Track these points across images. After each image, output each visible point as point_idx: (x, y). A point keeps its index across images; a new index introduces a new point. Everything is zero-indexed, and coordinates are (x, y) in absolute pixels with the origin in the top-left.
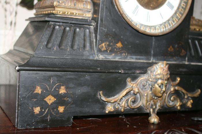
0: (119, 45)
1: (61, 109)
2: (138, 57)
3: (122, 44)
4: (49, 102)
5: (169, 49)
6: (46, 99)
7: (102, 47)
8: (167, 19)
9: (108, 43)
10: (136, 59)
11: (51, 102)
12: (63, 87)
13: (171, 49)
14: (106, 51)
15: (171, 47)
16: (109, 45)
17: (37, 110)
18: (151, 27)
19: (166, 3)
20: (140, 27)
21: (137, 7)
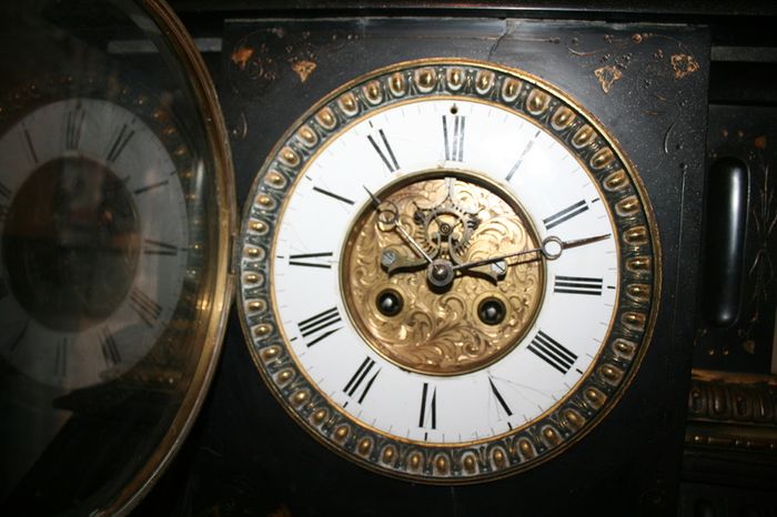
0: (283, 515)
3: (293, 512)
9: (233, 507)
18: (434, 450)
19: (528, 341)
20: (375, 455)
21: (368, 364)
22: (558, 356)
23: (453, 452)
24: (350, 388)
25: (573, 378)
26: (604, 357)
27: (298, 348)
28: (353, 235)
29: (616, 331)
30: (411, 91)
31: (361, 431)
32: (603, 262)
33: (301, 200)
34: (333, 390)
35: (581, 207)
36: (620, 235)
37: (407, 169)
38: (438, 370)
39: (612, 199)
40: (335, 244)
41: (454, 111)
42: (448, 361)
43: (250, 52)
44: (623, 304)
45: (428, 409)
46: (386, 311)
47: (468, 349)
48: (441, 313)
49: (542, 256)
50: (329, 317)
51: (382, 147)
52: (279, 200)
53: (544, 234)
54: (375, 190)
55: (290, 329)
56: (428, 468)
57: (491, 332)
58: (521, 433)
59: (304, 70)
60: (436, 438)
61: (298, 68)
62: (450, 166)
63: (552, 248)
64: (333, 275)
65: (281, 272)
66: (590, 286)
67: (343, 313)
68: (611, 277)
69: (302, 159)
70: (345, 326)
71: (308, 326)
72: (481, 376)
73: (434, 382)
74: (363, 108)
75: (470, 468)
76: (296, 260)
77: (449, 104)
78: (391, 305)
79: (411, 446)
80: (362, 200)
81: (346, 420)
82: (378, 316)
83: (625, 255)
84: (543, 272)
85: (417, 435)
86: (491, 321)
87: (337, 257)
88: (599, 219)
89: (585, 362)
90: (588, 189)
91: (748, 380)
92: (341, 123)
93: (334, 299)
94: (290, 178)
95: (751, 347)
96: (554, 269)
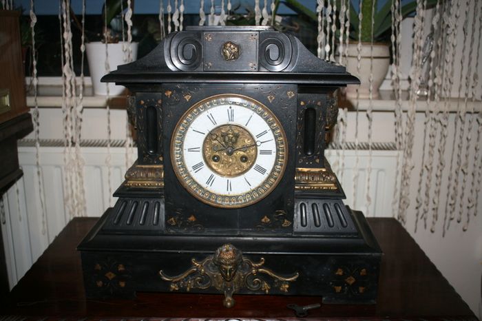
0: (192, 218)
1: (122, 284)
2: (220, 230)
3: (195, 217)
4: (110, 278)
5: (263, 220)
6: (107, 275)
7: (172, 221)
8: (257, 185)
9: (177, 218)
10: (216, 232)
11: (112, 277)
12: (121, 265)
13: (266, 219)
14: (177, 225)
15: (266, 217)
16: (179, 219)
17: (100, 283)
18: (232, 197)
19: (253, 167)
20: (216, 199)
21: (212, 177)
22: (262, 170)
23: (237, 197)
24: (208, 183)
25: (266, 176)
26: (273, 170)
27: (193, 173)
28: (205, 142)
29: (276, 164)
30: (218, 104)
31: (211, 194)
32: (272, 146)
33: (190, 133)
34: (203, 183)
35: (265, 132)
36: (275, 139)
37: (218, 125)
38: (230, 176)
39: (273, 131)
40: (201, 145)
41: (230, 108)
42: (233, 173)
43: (170, 92)
44: (278, 157)
45: (229, 187)
46: (215, 161)
47: (238, 169)
48: (231, 160)
49: (256, 145)
50: (201, 164)
51: (211, 117)
52: (184, 134)
53: (256, 140)
54: (210, 130)
55: (190, 169)
56: (230, 202)
57: (244, 164)
58: (254, 190)
59: (188, 98)
60: (232, 194)
61: (186, 97)
62: (230, 123)
63: (258, 144)
64: (201, 153)
65: (186, 153)
66: (269, 152)
67: (204, 163)
68: (274, 150)
69: (189, 123)
70: (205, 167)
71: (195, 167)
72: (242, 177)
73: (230, 179)
74: (205, 108)
75: (241, 200)
76: (190, 150)
77: (229, 106)
78: (216, 159)
79: (225, 196)
80: (207, 133)
81: (208, 191)
82: (214, 163)
83: (277, 144)
84: (256, 149)
85: (226, 193)
86: (244, 161)
87: (201, 148)
88: (270, 135)
89: (269, 171)
90: (267, 128)
91: (317, 170)
92: (200, 113)
93: (202, 160)
94: (187, 129)
95: (318, 161)
96: (259, 149)
